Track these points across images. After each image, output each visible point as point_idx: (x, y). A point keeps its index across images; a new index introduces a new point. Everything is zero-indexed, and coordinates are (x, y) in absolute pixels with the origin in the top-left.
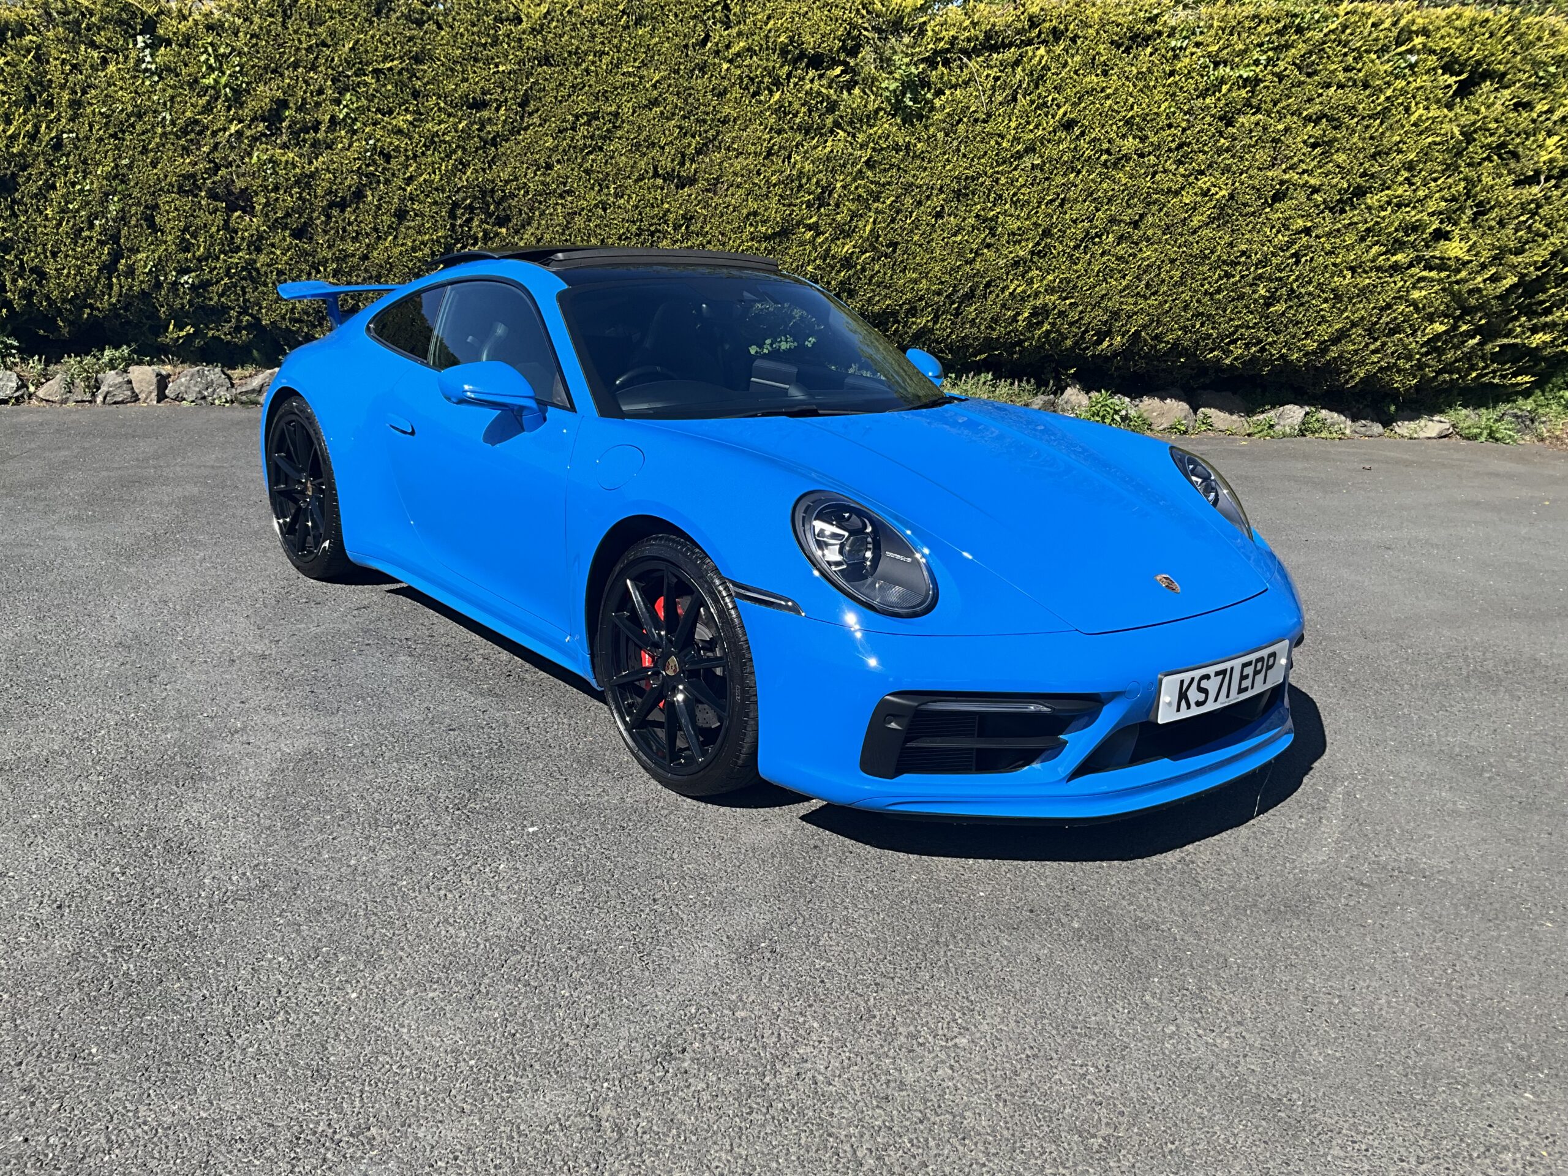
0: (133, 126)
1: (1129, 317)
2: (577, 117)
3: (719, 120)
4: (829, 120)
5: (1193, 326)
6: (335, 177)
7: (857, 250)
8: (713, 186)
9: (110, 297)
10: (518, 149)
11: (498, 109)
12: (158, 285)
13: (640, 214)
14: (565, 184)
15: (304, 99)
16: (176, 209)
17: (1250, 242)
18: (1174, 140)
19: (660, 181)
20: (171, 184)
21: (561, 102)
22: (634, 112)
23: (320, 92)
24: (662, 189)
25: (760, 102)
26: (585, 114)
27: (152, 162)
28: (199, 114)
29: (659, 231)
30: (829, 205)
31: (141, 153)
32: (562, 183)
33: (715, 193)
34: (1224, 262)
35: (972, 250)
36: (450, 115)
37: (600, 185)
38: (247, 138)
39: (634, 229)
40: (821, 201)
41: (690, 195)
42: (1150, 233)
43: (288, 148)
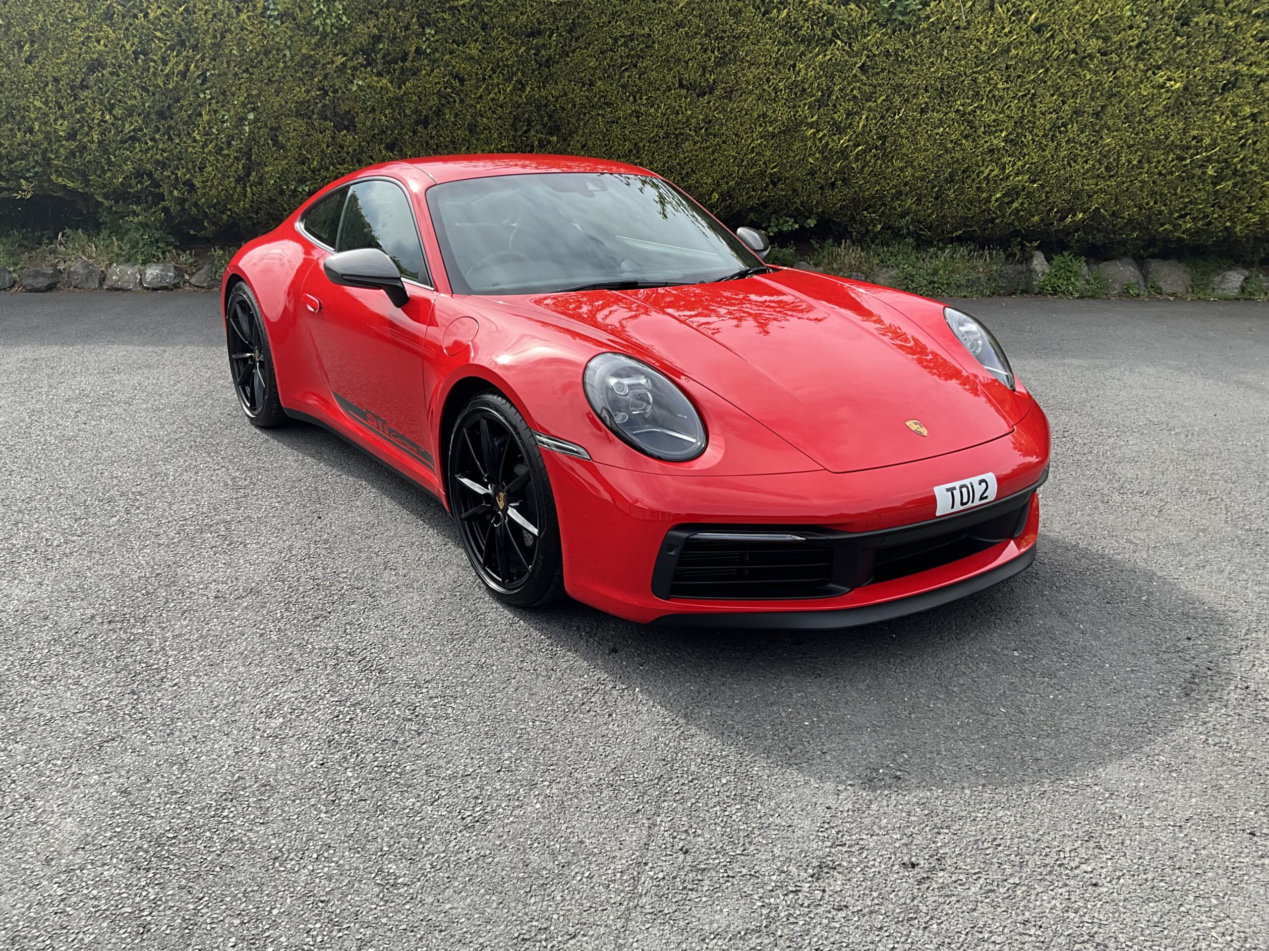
0: (261, 62)
1: (1090, 197)
2: (616, 40)
3: (734, 37)
4: (829, 33)
5: (1147, 204)
6: (420, 100)
7: (851, 143)
8: (729, 94)
9: (245, 203)
10: (566, 70)
11: (550, 37)
12: (282, 192)
13: (667, 119)
14: (605, 97)
15: (394, 34)
16: (294, 130)
17: (1202, 128)
18: (1133, 40)
19: (684, 91)
20: (290, 110)
21: (602, 27)
22: (664, 33)
23: (407, 28)
24: (686, 98)
25: (769, 19)
26: (621, 37)
27: (275, 91)
28: (313, 50)
29: (682, 134)
30: (828, 105)
31: (267, 84)
32: (602, 97)
33: (730, 99)
34: (1176, 146)
35: (952, 141)
36: (511, 43)
37: (634, 97)
38: (350, 68)
39: (662, 134)
40: (821, 103)
41: (709, 102)
42: (1110, 123)
43: (382, 76)
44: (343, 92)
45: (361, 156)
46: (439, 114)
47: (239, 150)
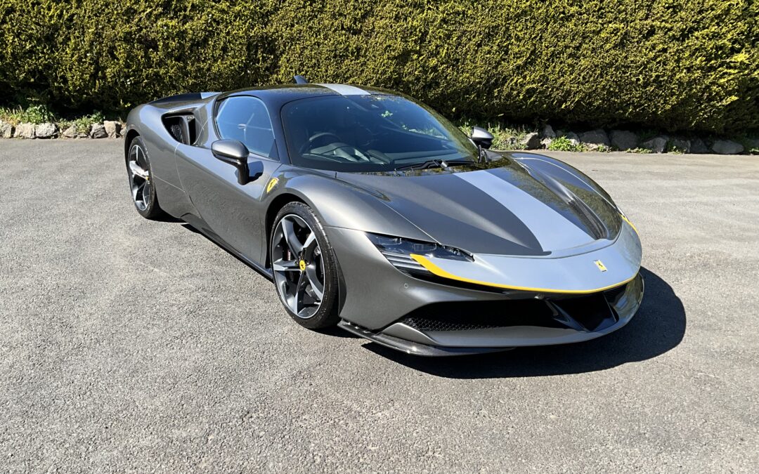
1: (575, 94)
6: (194, 32)
7: (439, 63)
8: (368, 35)
9: (95, 89)
10: (278, 18)
12: (116, 83)
13: (335, 47)
16: (123, 48)
19: (344, 32)
20: (120, 37)
24: (346, 35)
27: (112, 27)
29: (344, 55)
30: (425, 41)
31: (108, 23)
32: (298, 33)
33: (371, 37)
34: (622, 66)
35: (496, 62)
38: (154, 15)
39: (332, 54)
40: (421, 39)
41: (359, 38)
42: (584, 53)
43: (173, 19)
44: (151, 28)
45: (161, 63)
46: (205, 41)
47: (92, 59)
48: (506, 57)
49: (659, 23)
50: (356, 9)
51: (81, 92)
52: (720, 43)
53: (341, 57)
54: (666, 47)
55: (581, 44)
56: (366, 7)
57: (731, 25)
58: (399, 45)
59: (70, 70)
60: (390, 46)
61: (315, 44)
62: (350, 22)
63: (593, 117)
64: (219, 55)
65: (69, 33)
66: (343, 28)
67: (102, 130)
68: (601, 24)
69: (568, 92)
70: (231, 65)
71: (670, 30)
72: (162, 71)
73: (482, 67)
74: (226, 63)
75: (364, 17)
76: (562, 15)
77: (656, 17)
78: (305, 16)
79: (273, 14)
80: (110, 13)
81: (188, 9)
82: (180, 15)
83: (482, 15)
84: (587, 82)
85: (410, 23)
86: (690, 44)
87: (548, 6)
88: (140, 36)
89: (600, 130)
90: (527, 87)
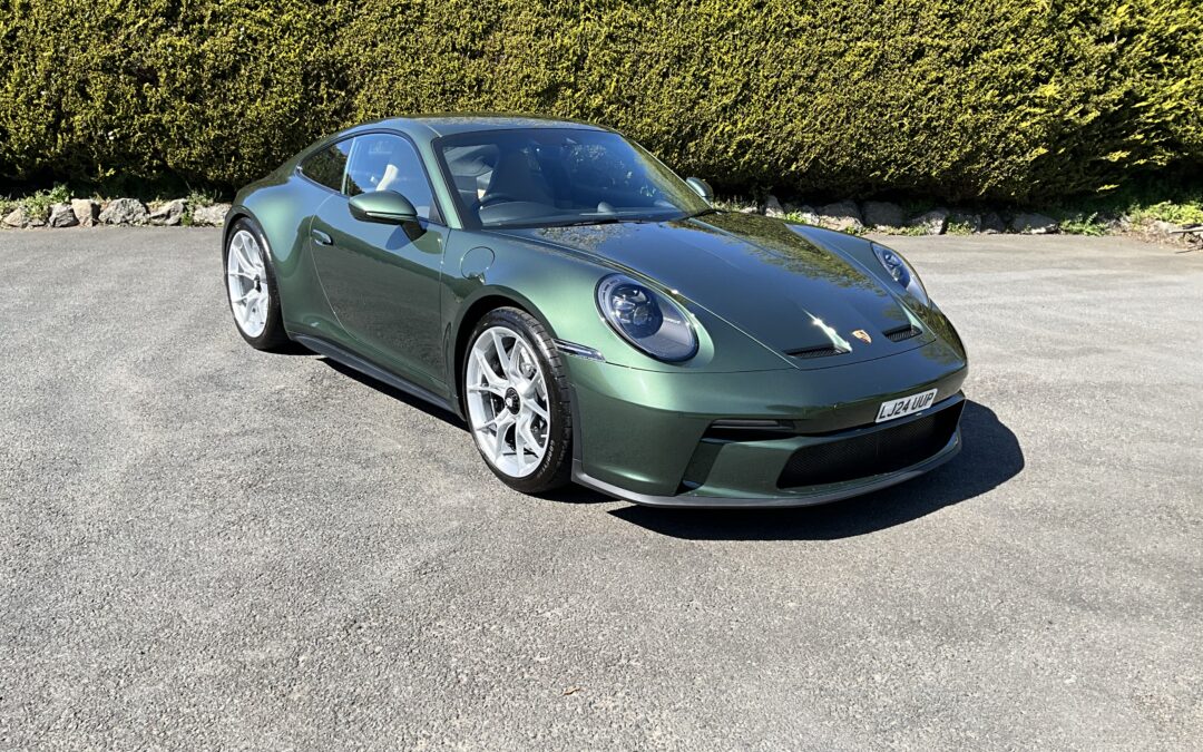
0: (67, 22)
1: (810, 147)
3: (499, 8)
4: (581, 6)
6: (217, 56)
7: (606, 103)
8: (495, 58)
9: (56, 148)
10: (351, 33)
11: (335, 3)
12: (91, 139)
13: (443, 78)
16: (101, 82)
18: (837, 16)
19: (456, 54)
20: (96, 64)
24: (459, 59)
27: (82, 48)
29: (458, 91)
30: (583, 69)
31: (74, 42)
32: (384, 57)
33: (498, 62)
35: (691, 100)
36: (300, 8)
38: (151, 29)
40: (577, 66)
41: (480, 64)
43: (182, 36)
44: (146, 50)
45: (163, 106)
46: (235, 69)
47: (49, 100)
48: (706, 93)
49: (930, 40)
50: (474, 19)
51: (32, 152)
52: (1018, 68)
53: (453, 93)
54: (941, 75)
55: (816, 72)
56: (490, 16)
57: (1033, 43)
58: (543, 75)
59: (14, 117)
60: (528, 76)
61: (411, 73)
62: (466, 38)
63: (837, 183)
64: (258, 92)
65: (10, 59)
66: (454, 49)
67: (68, 214)
68: (845, 41)
69: (800, 146)
70: (277, 107)
71: (946, 49)
72: (166, 118)
73: (670, 108)
74: (269, 105)
75: (486, 32)
76: (787, 29)
77: (926, 30)
78: (394, 30)
79: (343, 26)
80: (78, 25)
81: (207, 20)
82: (193, 30)
83: (667, 29)
84: (827, 130)
85: (559, 41)
86: (976, 71)
87: (766, 15)
88: (129, 62)
89: (847, 203)
90: (739, 138)
